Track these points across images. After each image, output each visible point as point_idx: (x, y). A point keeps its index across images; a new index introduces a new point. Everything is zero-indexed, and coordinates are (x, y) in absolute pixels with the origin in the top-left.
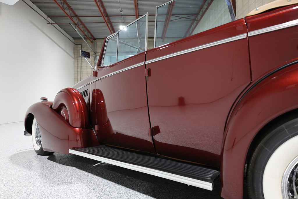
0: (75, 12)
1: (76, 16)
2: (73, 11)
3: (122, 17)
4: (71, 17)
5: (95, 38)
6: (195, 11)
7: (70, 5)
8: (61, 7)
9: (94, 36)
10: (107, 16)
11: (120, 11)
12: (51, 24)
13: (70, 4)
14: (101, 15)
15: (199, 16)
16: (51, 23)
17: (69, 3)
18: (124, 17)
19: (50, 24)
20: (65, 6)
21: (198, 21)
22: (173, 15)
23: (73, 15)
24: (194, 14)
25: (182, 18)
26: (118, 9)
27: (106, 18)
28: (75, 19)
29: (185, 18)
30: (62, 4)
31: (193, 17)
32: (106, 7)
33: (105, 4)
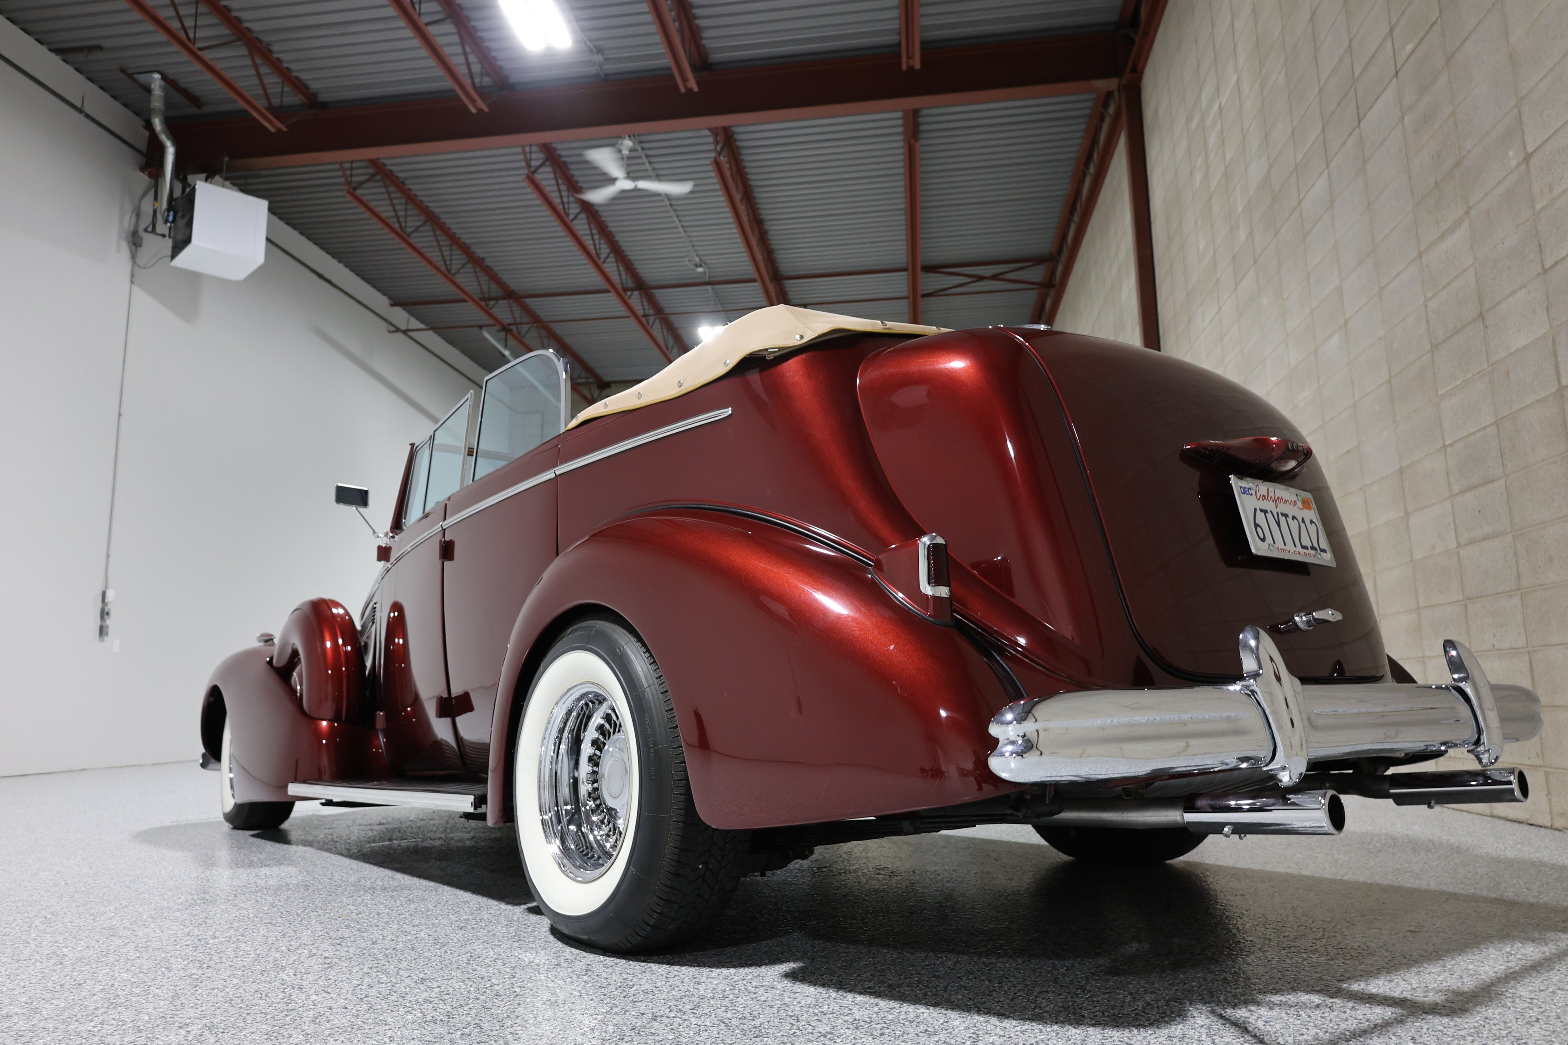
0: (506, 278)
1: (510, 295)
2: (492, 276)
3: (709, 287)
4: (484, 301)
5: (607, 379)
6: (1043, 243)
7: (482, 256)
8: (437, 268)
9: (600, 372)
10: (641, 286)
11: (697, 266)
12: (405, 332)
13: (479, 252)
14: (607, 286)
15: (1059, 269)
16: (403, 327)
17: (474, 248)
18: (717, 287)
19: (400, 335)
20: (458, 259)
21: (1060, 290)
22: (930, 269)
23: (495, 290)
24: (1037, 260)
25: (980, 278)
26: (686, 256)
27: (635, 299)
28: (503, 311)
29: (995, 277)
30: (441, 251)
31: (1037, 274)
32: (632, 253)
33: (626, 242)
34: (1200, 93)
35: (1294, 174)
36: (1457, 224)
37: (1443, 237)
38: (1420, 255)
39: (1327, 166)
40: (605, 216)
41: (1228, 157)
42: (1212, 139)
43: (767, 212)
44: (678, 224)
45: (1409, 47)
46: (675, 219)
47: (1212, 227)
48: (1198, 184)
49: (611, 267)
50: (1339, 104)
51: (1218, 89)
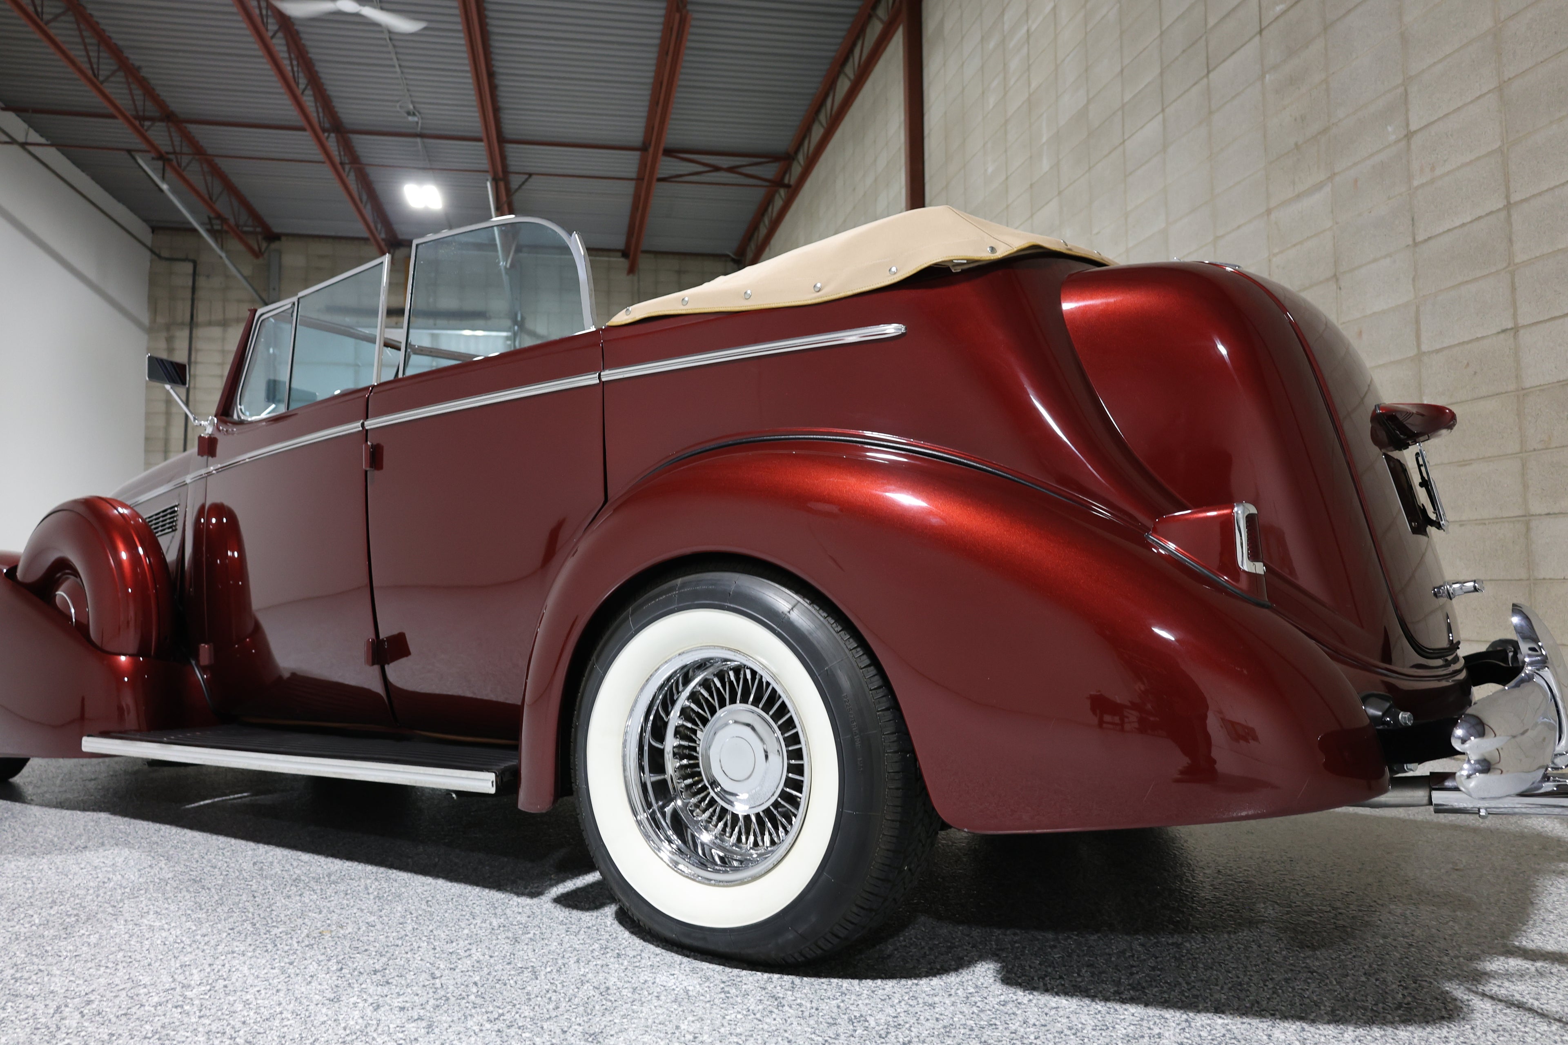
0: (164, 94)
1: (169, 117)
2: (149, 92)
3: (419, 140)
4: (138, 121)
5: (276, 230)
6: (781, 141)
7: (137, 64)
8: (81, 71)
9: (270, 221)
10: (338, 127)
11: (409, 113)
12: (23, 145)
13: (135, 58)
14: (302, 123)
15: (796, 170)
16: (21, 139)
17: (127, 53)
18: (427, 140)
19: (15, 148)
20: (107, 66)
21: (794, 191)
22: (669, 152)
23: (151, 109)
24: (772, 157)
25: (717, 169)
26: (398, 101)
27: (332, 142)
28: (160, 134)
29: (731, 170)
30: (87, 51)
31: (769, 171)
32: (333, 88)
33: (328, 74)
34: (1003, 13)
35: (1120, 113)
36: (1319, 187)
37: (1299, 197)
38: (1269, 212)
39: (1163, 110)
40: (308, 39)
41: (1034, 85)
42: (1014, 64)
43: (501, 65)
44: (396, 63)
45: (1279, 8)
46: (394, 56)
47: (1006, 151)
48: (991, 107)
49: (308, 100)
50: (1184, 51)
51: (1027, 12)
